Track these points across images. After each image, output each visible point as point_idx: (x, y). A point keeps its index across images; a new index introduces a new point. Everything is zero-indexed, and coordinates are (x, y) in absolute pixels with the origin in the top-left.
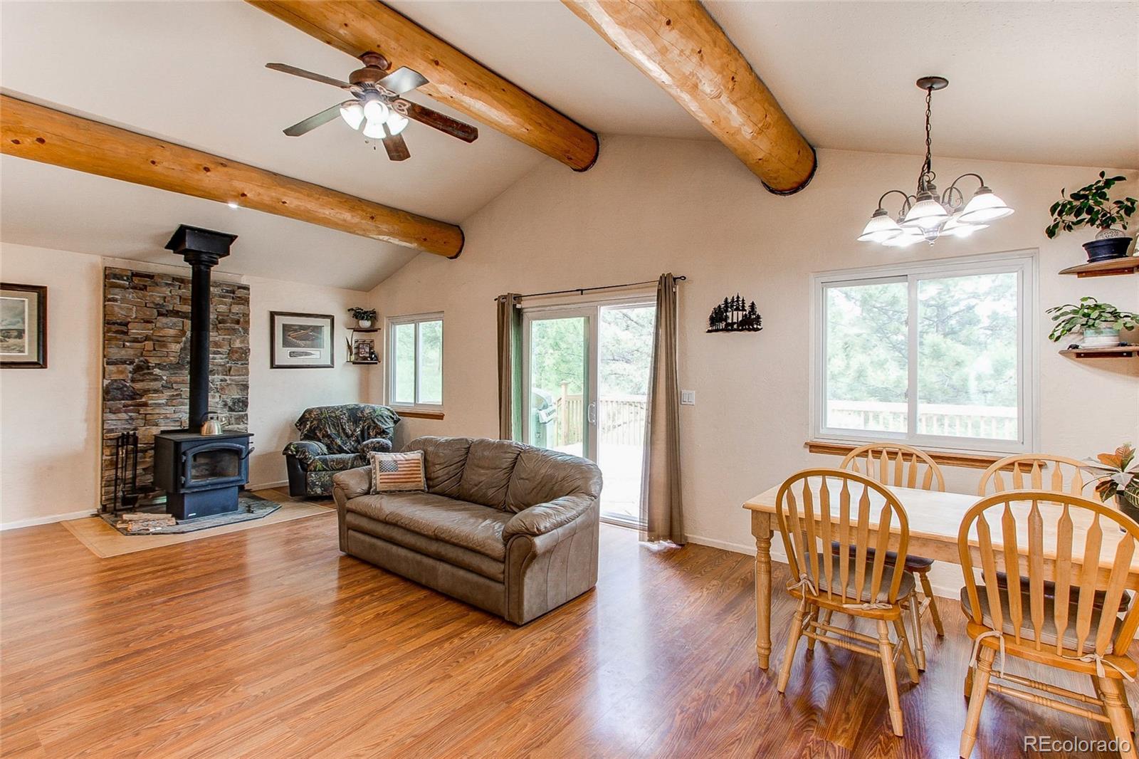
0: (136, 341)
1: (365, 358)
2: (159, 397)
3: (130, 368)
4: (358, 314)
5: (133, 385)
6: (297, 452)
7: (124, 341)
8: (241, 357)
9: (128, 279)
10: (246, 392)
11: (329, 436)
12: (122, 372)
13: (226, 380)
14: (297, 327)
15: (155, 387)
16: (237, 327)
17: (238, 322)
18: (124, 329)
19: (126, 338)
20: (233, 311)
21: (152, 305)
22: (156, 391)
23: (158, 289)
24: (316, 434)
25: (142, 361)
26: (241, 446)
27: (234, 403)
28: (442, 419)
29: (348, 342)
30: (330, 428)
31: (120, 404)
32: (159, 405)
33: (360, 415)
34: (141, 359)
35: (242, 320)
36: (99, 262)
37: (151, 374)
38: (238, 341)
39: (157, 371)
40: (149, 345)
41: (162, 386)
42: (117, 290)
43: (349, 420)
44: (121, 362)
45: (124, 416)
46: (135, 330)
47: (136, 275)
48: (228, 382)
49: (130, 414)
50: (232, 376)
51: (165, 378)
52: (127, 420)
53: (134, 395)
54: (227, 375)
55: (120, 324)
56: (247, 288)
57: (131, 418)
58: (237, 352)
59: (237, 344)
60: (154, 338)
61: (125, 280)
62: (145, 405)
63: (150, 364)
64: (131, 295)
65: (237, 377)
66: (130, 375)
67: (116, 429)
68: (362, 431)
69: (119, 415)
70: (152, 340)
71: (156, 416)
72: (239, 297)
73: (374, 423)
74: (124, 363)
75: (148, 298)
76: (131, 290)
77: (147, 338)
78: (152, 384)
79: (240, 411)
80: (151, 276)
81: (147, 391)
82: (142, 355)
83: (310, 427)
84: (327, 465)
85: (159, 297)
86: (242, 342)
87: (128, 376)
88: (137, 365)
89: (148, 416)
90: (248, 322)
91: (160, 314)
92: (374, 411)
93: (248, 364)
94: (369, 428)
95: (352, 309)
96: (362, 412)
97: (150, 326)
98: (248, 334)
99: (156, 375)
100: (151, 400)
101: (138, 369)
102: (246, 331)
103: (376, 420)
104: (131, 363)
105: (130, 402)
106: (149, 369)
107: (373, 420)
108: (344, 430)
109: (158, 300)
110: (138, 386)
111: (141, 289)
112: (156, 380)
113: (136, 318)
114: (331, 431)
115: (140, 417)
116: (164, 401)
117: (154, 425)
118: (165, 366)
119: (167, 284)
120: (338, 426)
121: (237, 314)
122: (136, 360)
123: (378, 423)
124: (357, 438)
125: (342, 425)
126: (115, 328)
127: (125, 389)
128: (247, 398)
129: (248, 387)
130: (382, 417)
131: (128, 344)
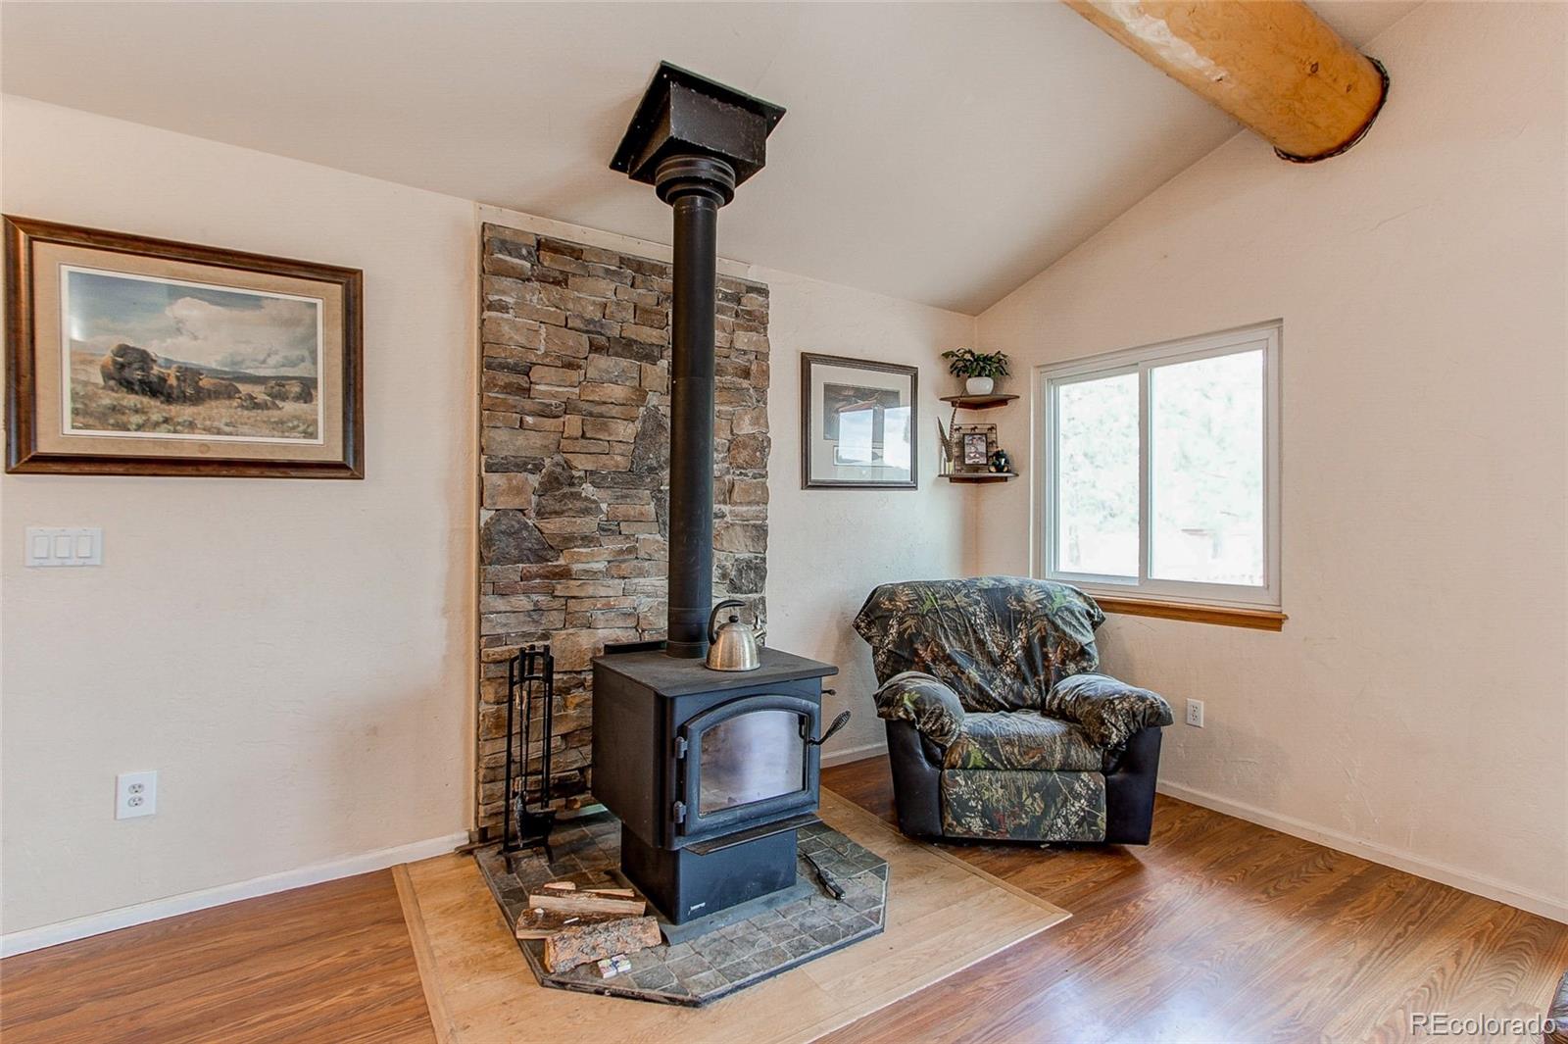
0: (545, 413)
1: (976, 468)
2: (592, 554)
3: (534, 480)
4: (965, 365)
5: (542, 524)
6: (918, 713)
7: (523, 413)
8: (753, 457)
9: (529, 253)
10: (762, 544)
11: (949, 660)
12: (519, 491)
13: (723, 516)
14: (851, 393)
15: (586, 531)
16: (745, 384)
17: (746, 373)
18: (523, 381)
19: (528, 404)
20: (738, 345)
21: (578, 324)
22: (587, 540)
23: (591, 282)
24: (915, 652)
25: (558, 464)
26: (810, 703)
27: (740, 571)
28: (1279, 629)
29: (942, 431)
30: (947, 638)
31: (511, 573)
32: (593, 575)
33: (1014, 605)
34: (558, 458)
35: (754, 367)
36: (470, 216)
37: (577, 496)
38: (747, 419)
39: (588, 490)
40: (573, 424)
41: (601, 529)
42: (507, 282)
43: (991, 619)
44: (517, 465)
45: (523, 602)
46: (548, 386)
47: (543, 245)
48: (728, 519)
49: (535, 597)
50: (735, 504)
51: (604, 506)
52: (528, 613)
53: (545, 549)
54: (725, 503)
55: (514, 369)
56: (763, 291)
57: (538, 609)
58: (745, 447)
59: (746, 428)
60: (585, 406)
61: (521, 257)
62: (565, 574)
63: (575, 473)
64: (537, 296)
65: (745, 508)
66: (534, 499)
67: (508, 635)
68: (1028, 650)
69: (513, 599)
70: (579, 412)
71: (587, 603)
72: (749, 313)
73: (1056, 628)
74: (521, 467)
75: (570, 306)
76: (536, 284)
77: (568, 407)
78: (579, 521)
79: (751, 592)
80: (575, 252)
81: (568, 540)
82: (558, 450)
83: (900, 634)
84: (995, 752)
85: (594, 303)
86: (755, 422)
87: (530, 502)
88: (551, 474)
89: (571, 602)
90: (765, 373)
91: (595, 348)
92: (1049, 596)
93: (765, 476)
94: (1043, 641)
95: (952, 354)
96: (1019, 600)
97: (575, 376)
98: (765, 404)
99: (587, 499)
100: (578, 561)
101: (551, 484)
102: (762, 391)
103: (1059, 622)
104: (537, 468)
105: (534, 568)
106: (572, 485)
107: (1053, 623)
108: (981, 643)
109: (592, 312)
110: (552, 526)
111: (557, 283)
112: (586, 512)
113: (546, 354)
114: (952, 647)
115: (556, 604)
116: (601, 566)
117: (583, 626)
118: (604, 478)
119: (607, 271)
120: (966, 634)
121: (745, 353)
122: (547, 462)
123: (1068, 630)
124: (1019, 669)
125: (975, 632)
126: (503, 378)
127: (525, 534)
128: (764, 560)
129: (766, 532)
130: (1072, 613)
131: (529, 420)
